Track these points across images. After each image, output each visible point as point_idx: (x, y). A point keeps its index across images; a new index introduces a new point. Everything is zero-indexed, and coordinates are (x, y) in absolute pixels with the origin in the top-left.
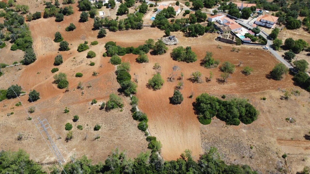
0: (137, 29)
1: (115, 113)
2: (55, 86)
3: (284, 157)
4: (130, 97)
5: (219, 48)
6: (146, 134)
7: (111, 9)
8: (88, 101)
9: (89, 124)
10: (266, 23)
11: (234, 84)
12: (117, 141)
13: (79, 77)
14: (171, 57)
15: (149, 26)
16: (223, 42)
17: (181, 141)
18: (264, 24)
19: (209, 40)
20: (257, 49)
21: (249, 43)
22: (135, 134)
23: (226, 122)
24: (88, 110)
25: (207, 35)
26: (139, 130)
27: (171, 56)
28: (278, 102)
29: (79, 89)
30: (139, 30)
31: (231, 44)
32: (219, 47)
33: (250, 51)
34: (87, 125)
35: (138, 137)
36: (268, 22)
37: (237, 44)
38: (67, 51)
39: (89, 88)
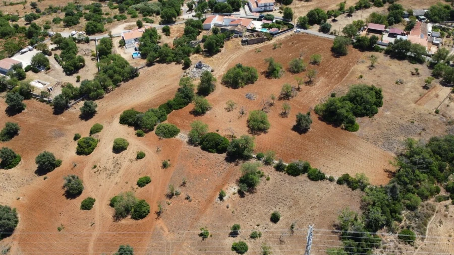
0: (132, 78)
1: (266, 187)
2: (127, 221)
3: (437, 112)
4: (254, 157)
5: (259, 51)
6: (331, 180)
7: (48, 71)
8: (210, 201)
9: (257, 223)
10: (266, 6)
11: (322, 79)
12: (317, 212)
13: (147, 183)
14: (229, 87)
15: (144, 67)
16: (253, 44)
17: (365, 160)
18: (263, 9)
19: (236, 48)
20: (291, 35)
21: (278, 33)
22: (321, 189)
23: (368, 116)
24: (228, 209)
25: (228, 44)
26: (317, 182)
27: (226, 86)
28: (373, 73)
29: (173, 197)
30: (135, 78)
31: (262, 42)
32: (257, 51)
33: (288, 40)
34: (258, 225)
35: (327, 189)
36: (268, 5)
37: (269, 39)
38: (59, 166)
39: (184, 186)
